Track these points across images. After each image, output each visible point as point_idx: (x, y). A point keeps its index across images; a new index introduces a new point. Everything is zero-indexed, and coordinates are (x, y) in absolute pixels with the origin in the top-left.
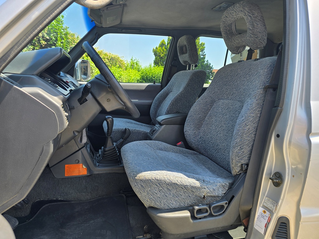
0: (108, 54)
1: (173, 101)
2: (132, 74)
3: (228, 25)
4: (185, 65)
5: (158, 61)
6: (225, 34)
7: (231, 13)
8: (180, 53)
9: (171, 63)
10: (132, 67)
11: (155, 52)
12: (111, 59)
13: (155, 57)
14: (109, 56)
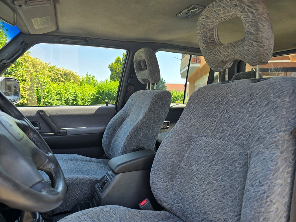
0: (61, 69)
1: (132, 132)
2: (87, 89)
3: (208, 30)
4: (144, 83)
5: (115, 76)
6: (204, 43)
7: (215, 11)
8: (137, 69)
9: (127, 81)
10: (87, 82)
11: (110, 67)
12: (64, 75)
13: (111, 73)
14: (62, 71)
